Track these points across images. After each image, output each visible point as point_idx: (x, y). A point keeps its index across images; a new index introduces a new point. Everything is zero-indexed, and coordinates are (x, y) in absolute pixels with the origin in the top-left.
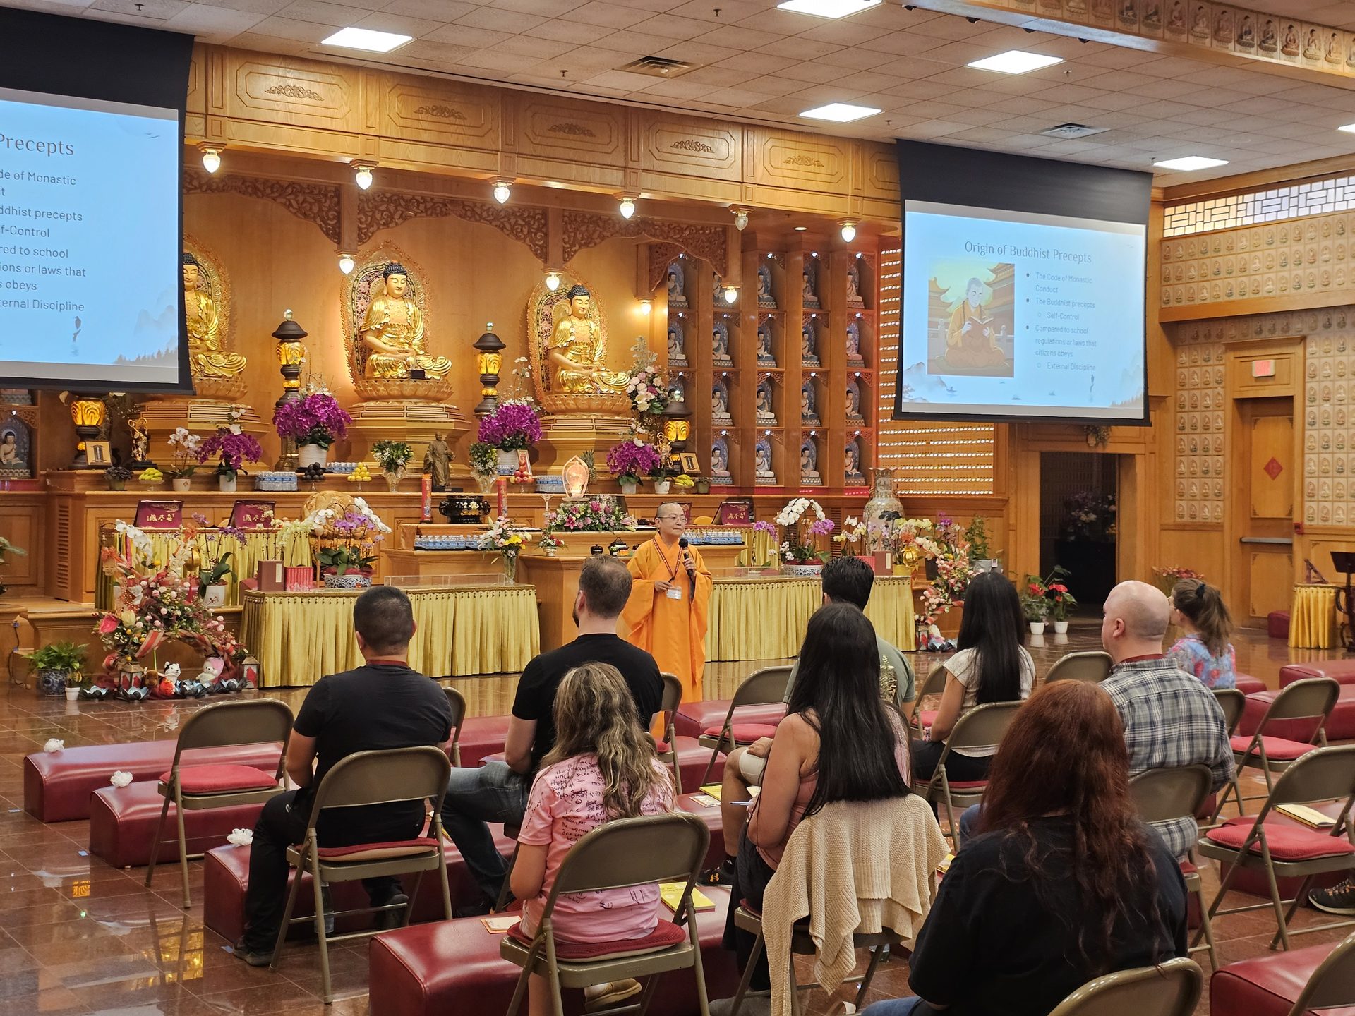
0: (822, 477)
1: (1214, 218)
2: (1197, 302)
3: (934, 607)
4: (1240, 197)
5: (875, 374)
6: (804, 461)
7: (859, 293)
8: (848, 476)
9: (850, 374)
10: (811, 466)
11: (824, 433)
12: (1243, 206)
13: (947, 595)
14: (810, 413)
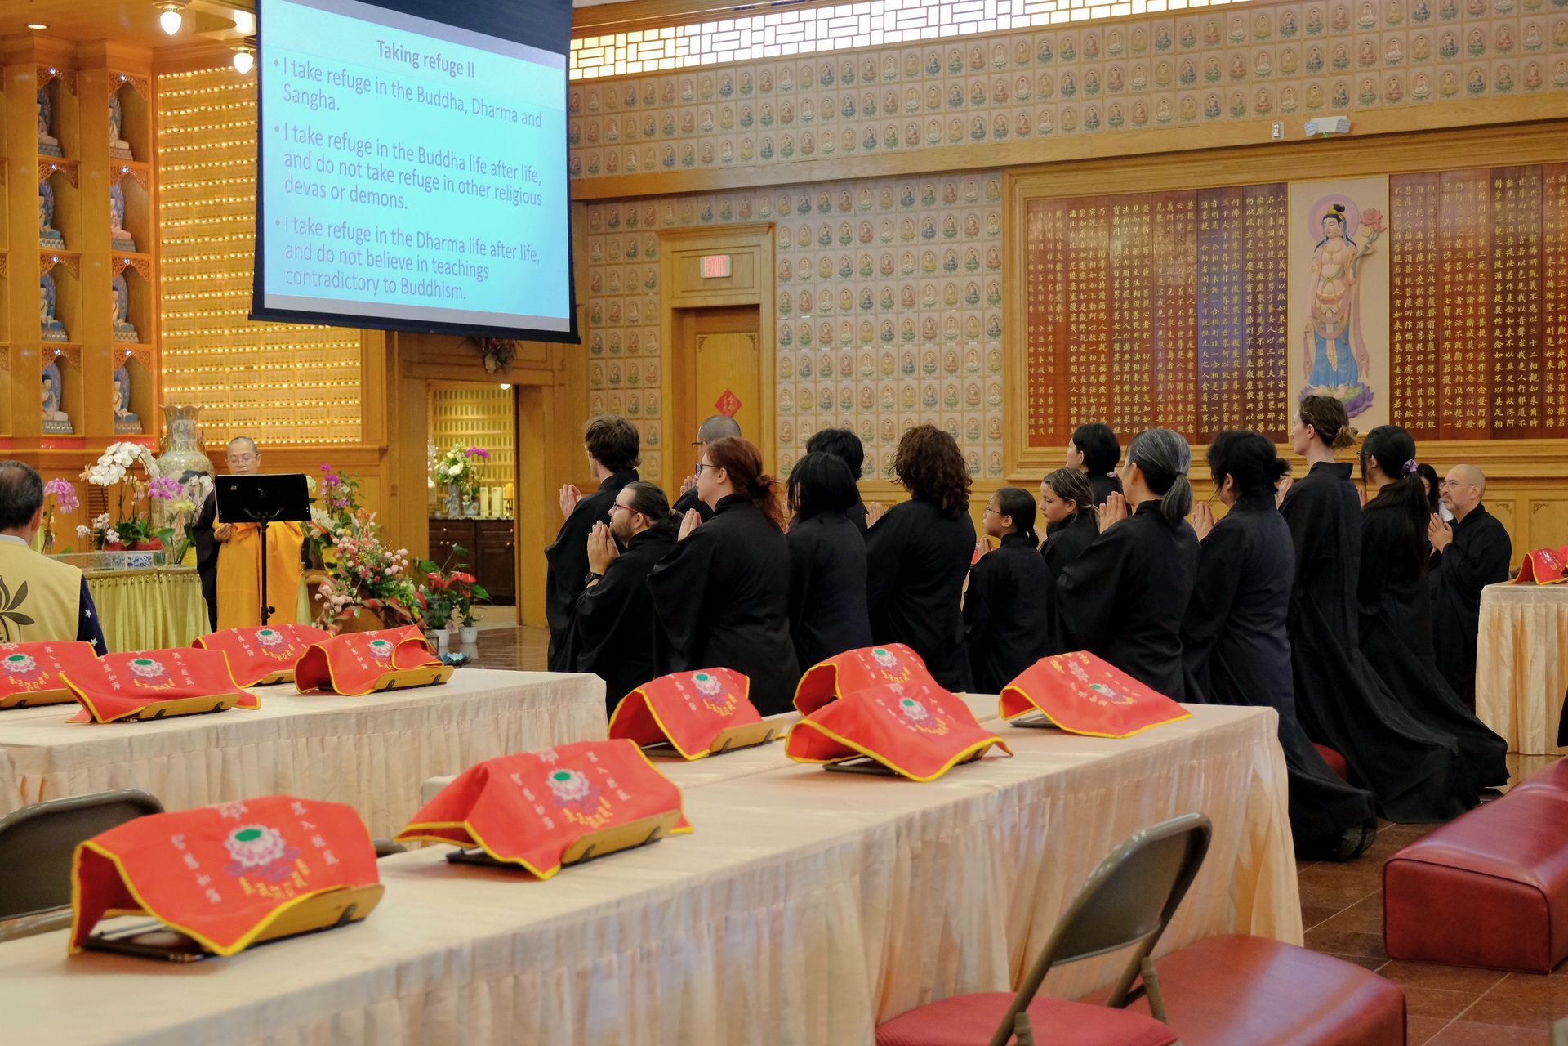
0: (72, 421)
1: (642, 56)
2: (620, 173)
3: (338, 609)
4: (680, 29)
5: (152, 263)
6: (45, 396)
7: (122, 136)
8: (118, 418)
9: (117, 261)
10: (55, 404)
11: (76, 352)
12: (685, 41)
13: (355, 590)
14: (50, 320)
